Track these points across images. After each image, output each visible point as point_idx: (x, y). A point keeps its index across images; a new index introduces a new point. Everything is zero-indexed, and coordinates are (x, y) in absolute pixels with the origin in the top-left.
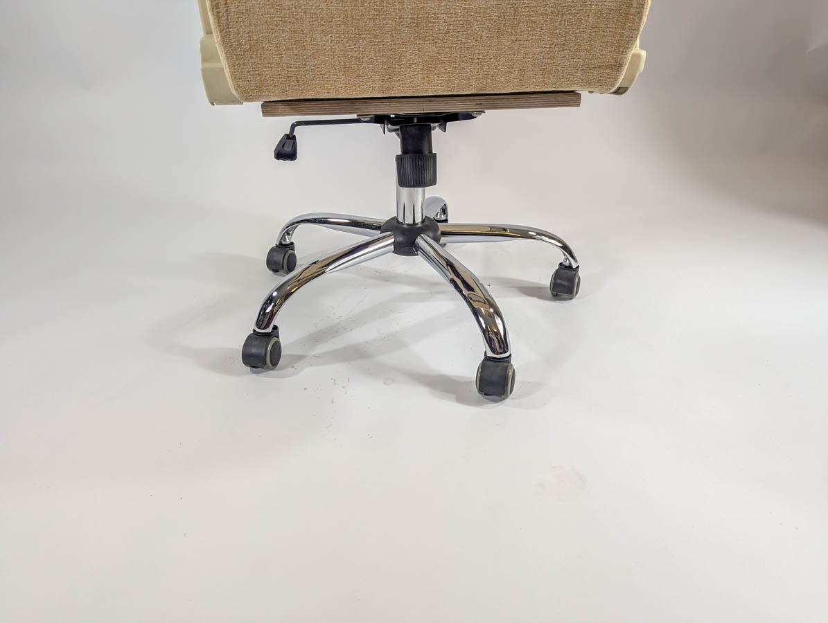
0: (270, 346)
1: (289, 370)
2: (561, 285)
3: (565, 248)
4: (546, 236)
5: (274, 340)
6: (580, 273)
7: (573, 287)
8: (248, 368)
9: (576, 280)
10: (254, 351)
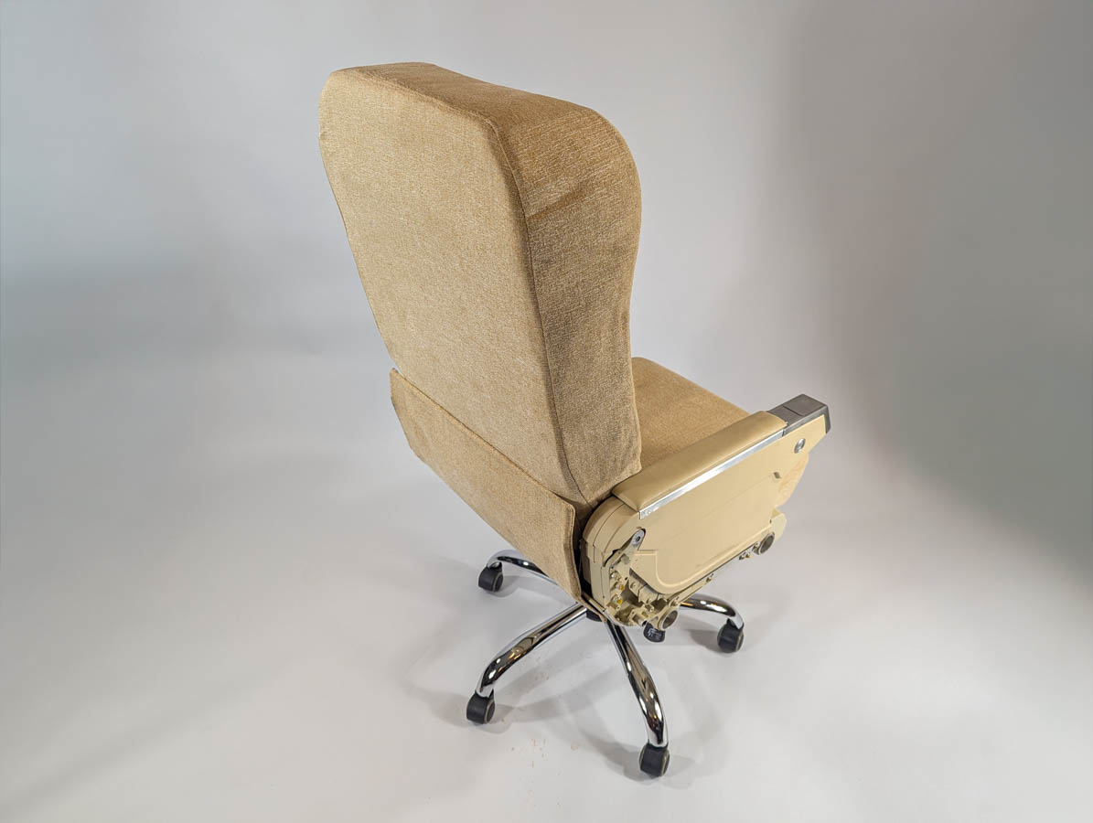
0: (488, 707)
1: (500, 724)
2: (725, 641)
3: (731, 612)
4: (714, 603)
5: (491, 702)
6: (744, 631)
7: (736, 644)
8: (470, 721)
9: (740, 638)
10: (476, 709)
